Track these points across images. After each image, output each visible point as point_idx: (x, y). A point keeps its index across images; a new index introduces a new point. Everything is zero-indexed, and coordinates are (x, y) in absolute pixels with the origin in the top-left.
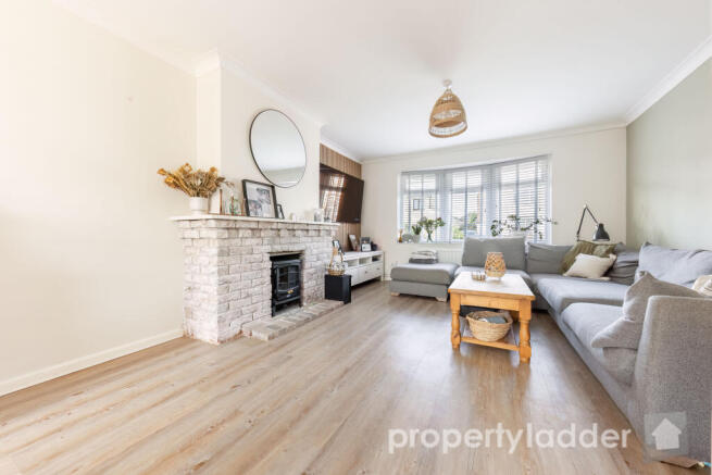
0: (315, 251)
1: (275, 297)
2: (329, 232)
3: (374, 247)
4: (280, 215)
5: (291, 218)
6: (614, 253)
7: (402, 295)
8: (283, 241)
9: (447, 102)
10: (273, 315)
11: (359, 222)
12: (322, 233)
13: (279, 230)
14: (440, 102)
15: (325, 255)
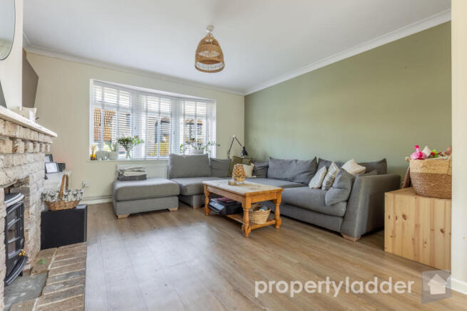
3: (62, 167)
6: (252, 163)
7: (131, 215)
9: (208, 43)
14: (203, 43)
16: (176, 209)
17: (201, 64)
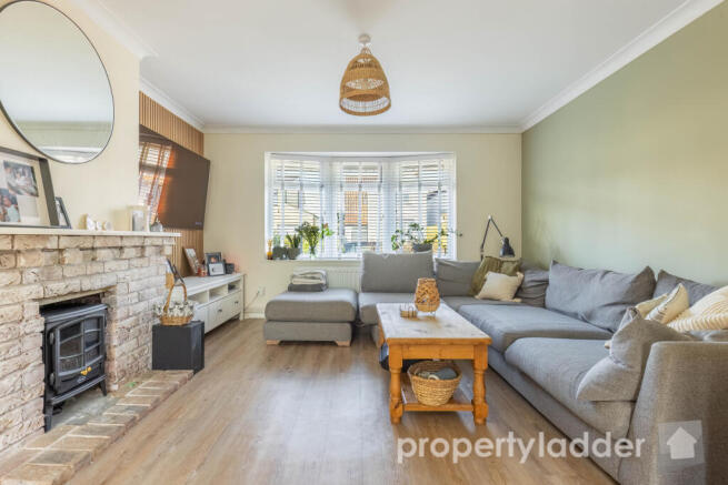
0: (134, 286)
1: (50, 388)
2: (160, 249)
3: (229, 268)
4: (62, 221)
5: (84, 225)
6: (520, 271)
7: (285, 343)
8: (68, 272)
9: (362, 66)
10: (46, 428)
11: (201, 228)
12: (148, 251)
13: (61, 251)
14: (354, 65)
15: (153, 290)
16: (348, 343)
17: (352, 103)
